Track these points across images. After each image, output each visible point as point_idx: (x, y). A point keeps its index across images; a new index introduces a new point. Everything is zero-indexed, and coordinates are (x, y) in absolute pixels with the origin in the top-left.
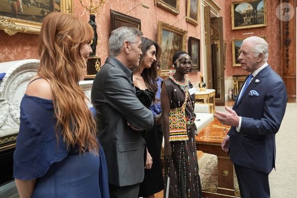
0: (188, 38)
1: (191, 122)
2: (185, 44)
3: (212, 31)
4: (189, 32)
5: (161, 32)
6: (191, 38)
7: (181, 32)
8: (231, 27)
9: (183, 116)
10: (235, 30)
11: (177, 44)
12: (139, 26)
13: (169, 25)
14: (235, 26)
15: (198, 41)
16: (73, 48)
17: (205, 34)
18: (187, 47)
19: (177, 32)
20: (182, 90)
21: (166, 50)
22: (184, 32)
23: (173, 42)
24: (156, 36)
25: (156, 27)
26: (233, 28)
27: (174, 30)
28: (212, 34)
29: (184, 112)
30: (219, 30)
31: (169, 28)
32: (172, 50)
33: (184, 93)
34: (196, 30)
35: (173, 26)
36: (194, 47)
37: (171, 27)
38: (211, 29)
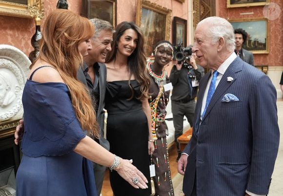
0: (172, 18)
1: (160, 120)
2: (169, 26)
3: (202, 8)
4: (173, 12)
5: (140, 11)
6: (176, 19)
7: (164, 11)
8: (226, 4)
9: (154, 113)
10: (230, 9)
11: (159, 26)
12: (114, 4)
13: (149, 2)
14: (232, 3)
15: (185, 22)
16: (69, 45)
17: (193, 14)
18: (171, 30)
19: (159, 11)
20: (156, 84)
21: (146, 33)
22: (168, 11)
23: (154, 23)
24: (134, 15)
25: (134, 5)
26: (229, 6)
27: (157, 8)
28: (202, 12)
29: (156, 109)
30: (210, 9)
31: (150, 6)
32: (153, 33)
33: (158, 88)
34: (182, 9)
35: (155, 4)
36: (179, 29)
37: (152, 5)
38: (202, 6)
